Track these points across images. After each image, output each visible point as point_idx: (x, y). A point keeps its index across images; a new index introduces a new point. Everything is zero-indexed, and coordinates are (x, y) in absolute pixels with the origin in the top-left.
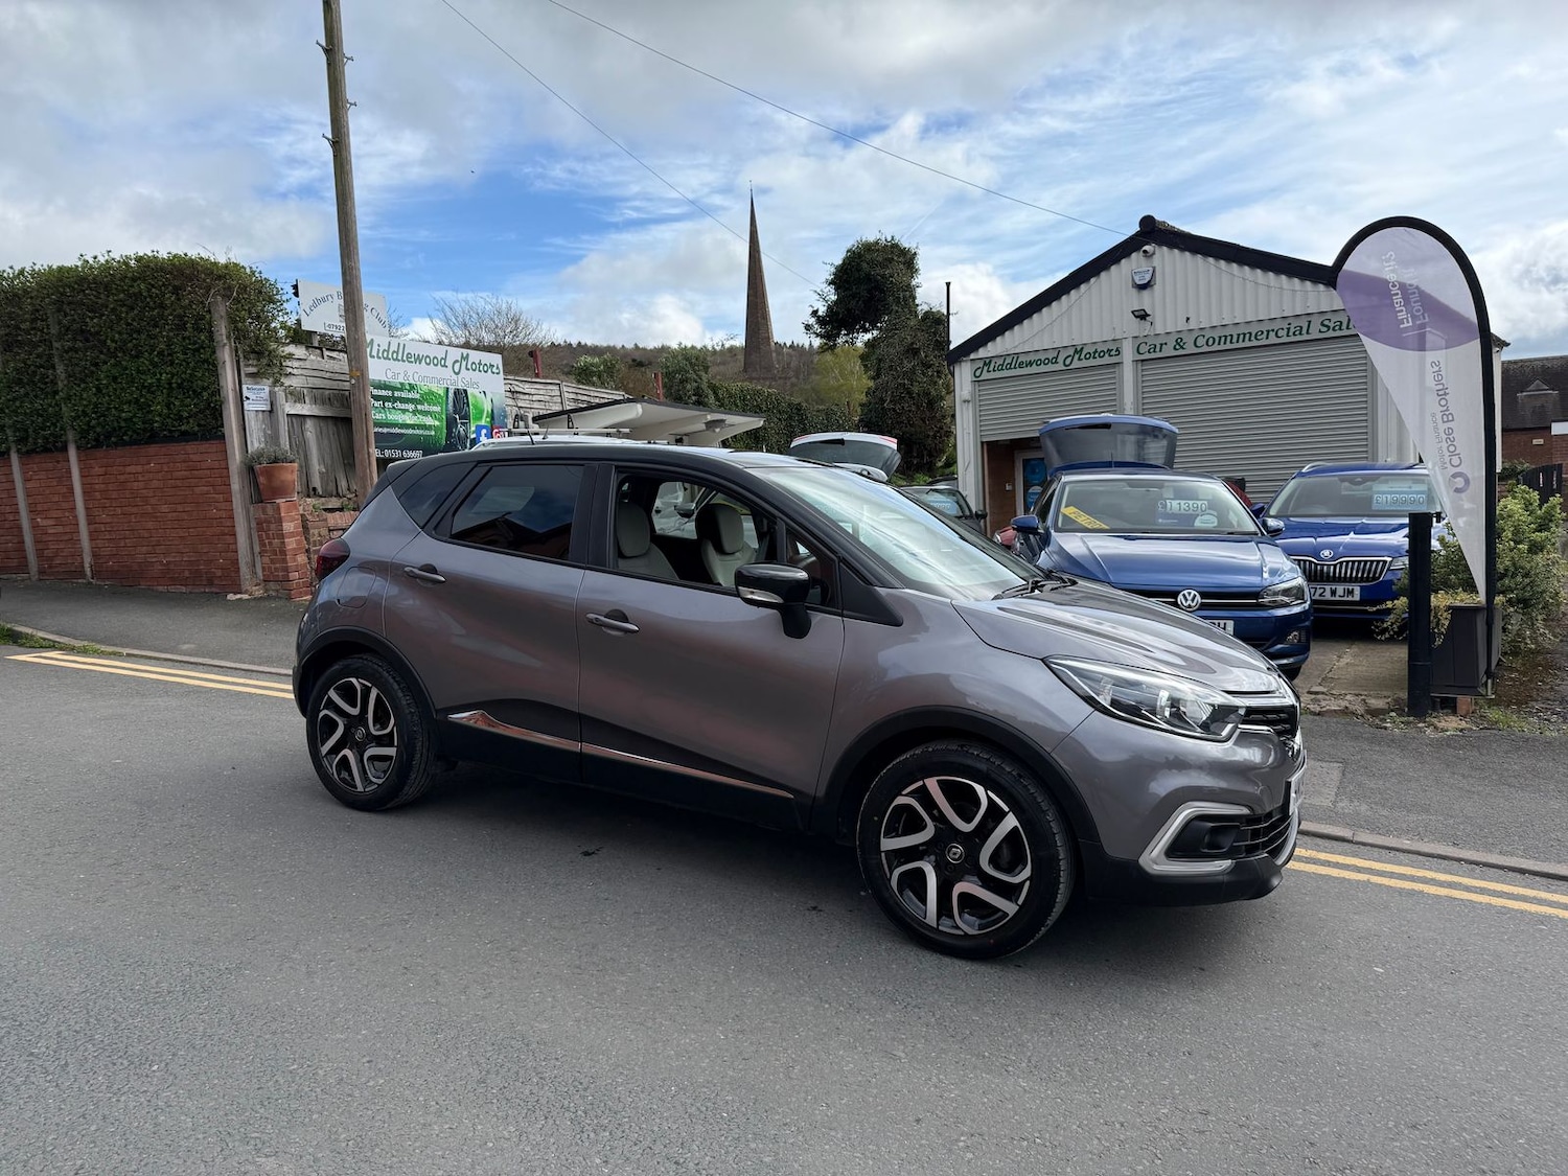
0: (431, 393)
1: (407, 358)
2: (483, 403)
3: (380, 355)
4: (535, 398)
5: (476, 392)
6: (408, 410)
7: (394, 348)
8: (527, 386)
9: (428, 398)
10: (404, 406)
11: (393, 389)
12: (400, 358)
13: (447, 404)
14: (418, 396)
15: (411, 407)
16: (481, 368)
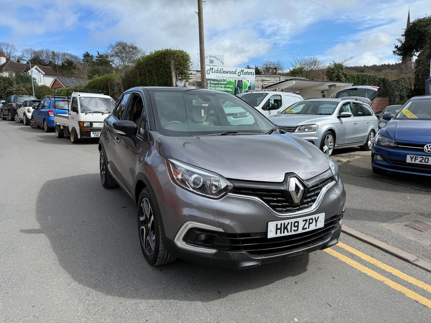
0: (230, 82)
1: (223, 72)
2: (247, 84)
3: (215, 72)
4: (270, 81)
5: (245, 81)
6: (223, 87)
7: (219, 69)
8: (268, 78)
9: (230, 83)
10: (221, 86)
11: (218, 81)
12: (221, 72)
13: (235, 85)
14: (226, 83)
15: (224, 86)
16: (248, 74)
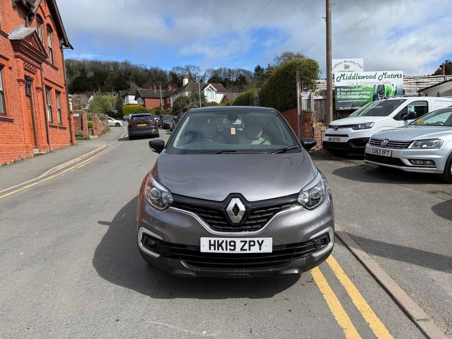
0: (367, 87)
1: (358, 77)
2: (392, 89)
3: (347, 78)
4: (430, 83)
5: (389, 85)
6: (356, 94)
7: (353, 75)
8: (426, 79)
9: (367, 89)
10: (355, 93)
11: (351, 88)
12: (355, 78)
13: (374, 90)
14: (361, 89)
15: (358, 93)
16: (392, 76)
